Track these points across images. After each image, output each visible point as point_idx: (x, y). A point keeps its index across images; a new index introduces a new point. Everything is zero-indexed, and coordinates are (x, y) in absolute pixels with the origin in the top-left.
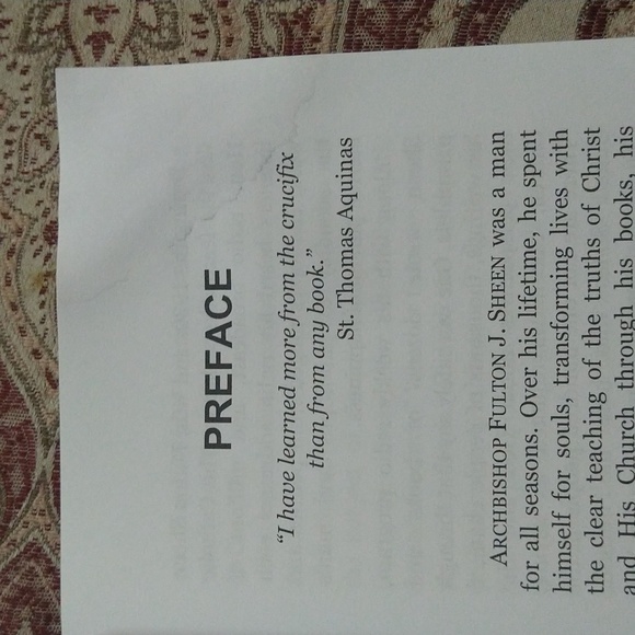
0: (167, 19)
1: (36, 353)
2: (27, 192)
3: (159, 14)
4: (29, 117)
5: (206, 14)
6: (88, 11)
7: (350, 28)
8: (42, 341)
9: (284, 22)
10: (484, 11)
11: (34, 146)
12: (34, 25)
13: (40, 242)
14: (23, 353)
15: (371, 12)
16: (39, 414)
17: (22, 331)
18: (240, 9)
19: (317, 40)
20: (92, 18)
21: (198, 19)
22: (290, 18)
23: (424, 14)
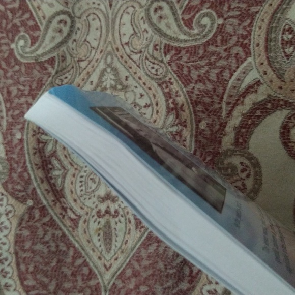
1: (100, 258)
2: (89, 199)
4: (87, 172)
7: (196, 136)
8: (101, 253)
9: (172, 135)
10: (244, 128)
11: (90, 182)
13: (96, 217)
14: (95, 258)
15: (203, 130)
16: (102, 280)
17: (93, 250)
19: (185, 141)
22: (174, 133)
23: (223, 130)
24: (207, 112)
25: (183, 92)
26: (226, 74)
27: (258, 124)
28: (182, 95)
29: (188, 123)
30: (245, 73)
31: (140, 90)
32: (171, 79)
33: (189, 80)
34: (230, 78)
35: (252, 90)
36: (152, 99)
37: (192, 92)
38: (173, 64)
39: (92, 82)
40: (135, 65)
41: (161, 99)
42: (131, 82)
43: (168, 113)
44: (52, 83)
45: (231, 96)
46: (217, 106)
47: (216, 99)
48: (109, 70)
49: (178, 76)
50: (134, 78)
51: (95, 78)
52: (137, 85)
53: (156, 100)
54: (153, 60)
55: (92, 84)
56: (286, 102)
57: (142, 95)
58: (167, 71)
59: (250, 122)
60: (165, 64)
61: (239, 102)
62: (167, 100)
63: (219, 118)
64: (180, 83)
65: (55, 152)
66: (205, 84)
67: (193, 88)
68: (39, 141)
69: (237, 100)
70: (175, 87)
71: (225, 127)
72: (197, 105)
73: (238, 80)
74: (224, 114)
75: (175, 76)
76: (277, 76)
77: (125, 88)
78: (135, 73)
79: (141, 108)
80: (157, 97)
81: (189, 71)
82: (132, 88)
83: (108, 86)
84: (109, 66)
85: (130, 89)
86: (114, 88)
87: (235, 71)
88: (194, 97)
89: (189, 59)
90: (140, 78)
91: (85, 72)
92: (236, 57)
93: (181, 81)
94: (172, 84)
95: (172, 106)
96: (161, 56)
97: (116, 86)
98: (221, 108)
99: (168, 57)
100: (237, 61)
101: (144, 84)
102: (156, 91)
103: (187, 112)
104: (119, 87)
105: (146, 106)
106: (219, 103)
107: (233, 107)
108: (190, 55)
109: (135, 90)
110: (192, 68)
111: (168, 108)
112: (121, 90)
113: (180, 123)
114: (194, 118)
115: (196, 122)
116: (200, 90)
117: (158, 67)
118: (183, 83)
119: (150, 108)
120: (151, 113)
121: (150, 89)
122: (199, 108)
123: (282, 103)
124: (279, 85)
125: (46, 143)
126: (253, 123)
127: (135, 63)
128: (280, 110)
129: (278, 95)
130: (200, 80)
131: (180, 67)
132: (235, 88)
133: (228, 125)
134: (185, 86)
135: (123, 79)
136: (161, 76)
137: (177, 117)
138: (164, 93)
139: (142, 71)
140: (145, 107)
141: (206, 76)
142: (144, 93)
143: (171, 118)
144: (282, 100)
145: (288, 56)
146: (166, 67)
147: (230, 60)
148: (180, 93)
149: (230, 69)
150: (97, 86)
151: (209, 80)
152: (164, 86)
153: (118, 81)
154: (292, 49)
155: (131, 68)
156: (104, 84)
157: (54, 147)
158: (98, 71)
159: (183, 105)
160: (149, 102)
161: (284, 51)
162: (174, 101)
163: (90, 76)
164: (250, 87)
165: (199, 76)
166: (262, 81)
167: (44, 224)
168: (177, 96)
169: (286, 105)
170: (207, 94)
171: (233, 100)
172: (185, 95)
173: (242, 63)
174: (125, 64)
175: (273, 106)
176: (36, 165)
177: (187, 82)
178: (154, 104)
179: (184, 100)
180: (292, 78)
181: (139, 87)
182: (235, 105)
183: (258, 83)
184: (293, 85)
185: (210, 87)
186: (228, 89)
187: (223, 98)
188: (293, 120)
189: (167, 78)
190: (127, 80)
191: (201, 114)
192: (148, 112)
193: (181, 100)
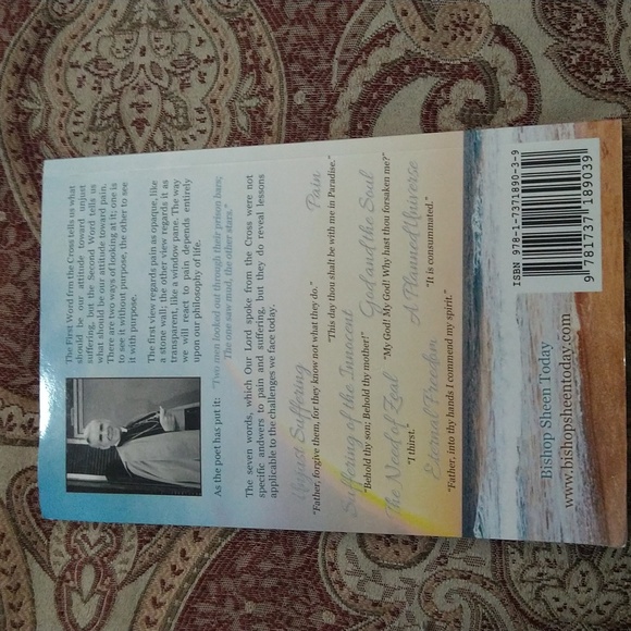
0: (181, 111)
3: (177, 108)
5: (204, 107)
6: (132, 106)
7: (289, 116)
9: (250, 112)
10: (366, 106)
12: (98, 114)
15: (301, 107)
18: (224, 105)
19: (270, 123)
20: (134, 109)
21: (199, 111)
22: (253, 109)
23: (332, 108)
24: (307, 76)
25: (270, 39)
26: (343, 11)
27: (388, 100)
28: (268, 43)
29: (276, 93)
30: (372, 11)
31: (198, 32)
32: (251, 15)
33: (282, 20)
34: (349, 19)
35: (381, 41)
36: (219, 47)
37: (286, 40)
39: (115, 11)
41: (233, 48)
42: (184, 15)
43: (244, 74)
44: (47, 9)
45: (348, 50)
46: (323, 66)
47: (323, 54)
49: (263, 11)
50: (189, 10)
51: (120, 4)
52: (194, 22)
53: (224, 50)
55: (115, 16)
56: (433, 63)
57: (201, 41)
59: (375, 95)
61: (359, 61)
62: (243, 52)
63: (327, 85)
64: (266, 21)
65: (45, 132)
66: (306, 28)
67: (288, 33)
68: (18, 111)
69: (357, 57)
70: (257, 29)
71: (335, 103)
72: (291, 61)
73: (361, 22)
74: (334, 81)
75: (259, 9)
76: (423, 20)
77: (173, 26)
79: (198, 62)
80: (226, 46)
81: (283, 3)
82: (186, 27)
83: (144, 22)
85: (182, 30)
86: (154, 25)
87: (357, 8)
88: (288, 49)
90: (200, 11)
93: (268, 19)
94: (252, 24)
95: (250, 62)
97: (157, 21)
98: (330, 70)
101: (207, 22)
102: (226, 35)
103: (275, 74)
104: (163, 24)
105: (208, 60)
106: (328, 61)
107: (351, 69)
109: (190, 30)
111: (244, 65)
112: (165, 29)
113: (262, 93)
114: (285, 83)
115: (289, 92)
116: (297, 37)
118: (270, 23)
119: (214, 65)
120: (215, 73)
121: (215, 30)
122: (295, 67)
123: (427, 65)
124: (424, 34)
125: (30, 114)
126: (380, 97)
128: (423, 77)
129: (423, 53)
130: (300, 19)
132: (354, 36)
133: (341, 100)
134: (274, 29)
135: (172, 10)
136: (235, 10)
137: (258, 82)
138: (239, 40)
140: (206, 61)
141: (309, 13)
142: (205, 37)
143: (249, 82)
144: (428, 60)
148: (265, 39)
149: (349, 3)
150: (124, 20)
151: (314, 21)
152: (240, 26)
153: (161, 12)
156: (137, 16)
157: (44, 124)
159: (269, 61)
160: (212, 54)
162: (255, 53)
164: (380, 36)
165: (298, 12)
166: (398, 27)
167: (22, 253)
168: (259, 45)
169: (433, 70)
170: (309, 44)
171: (350, 57)
172: (272, 45)
175: (413, 70)
176: (14, 151)
177: (277, 22)
178: (221, 57)
179: (271, 53)
180: (446, 23)
181: (196, 25)
182: (353, 66)
183: (392, 30)
184: (447, 36)
185: (314, 31)
186: (343, 36)
187: (334, 53)
188: (443, 94)
189: (246, 14)
190: (177, 12)
191: (297, 79)
192: (211, 69)
193: (266, 53)
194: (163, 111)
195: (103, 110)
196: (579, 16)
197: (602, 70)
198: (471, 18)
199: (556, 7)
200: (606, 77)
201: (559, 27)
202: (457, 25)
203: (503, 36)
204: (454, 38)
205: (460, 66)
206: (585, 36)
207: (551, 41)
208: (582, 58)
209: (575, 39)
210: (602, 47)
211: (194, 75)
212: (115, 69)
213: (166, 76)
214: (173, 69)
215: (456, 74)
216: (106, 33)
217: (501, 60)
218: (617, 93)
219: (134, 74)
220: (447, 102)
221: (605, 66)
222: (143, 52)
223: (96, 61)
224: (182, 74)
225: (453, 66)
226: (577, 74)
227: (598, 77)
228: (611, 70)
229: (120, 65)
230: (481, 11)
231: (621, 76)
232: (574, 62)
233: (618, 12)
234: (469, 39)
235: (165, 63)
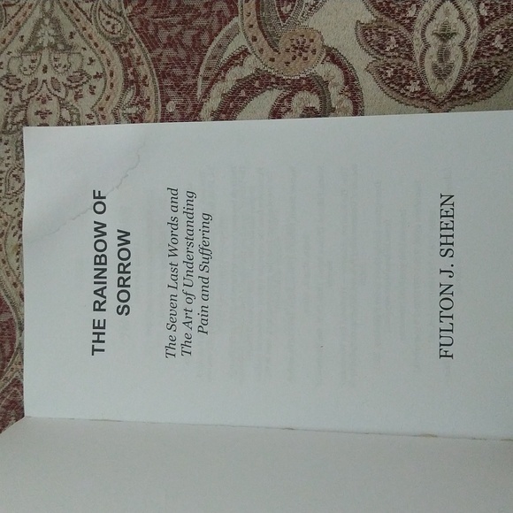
0: (75, 117)
1: (15, 284)
2: (10, 203)
3: (71, 114)
4: (10, 166)
5: (93, 114)
6: (37, 113)
8: (17, 278)
9: (130, 118)
10: (225, 113)
11: (12, 180)
12: (9, 120)
13: (16, 229)
14: (8, 285)
15: (172, 114)
16: (17, 315)
17: (8, 274)
18: (110, 112)
20: (39, 116)
21: (89, 116)
22: (133, 116)
23: (197, 115)
24: (177, 89)
25: (147, 59)
26: (205, 37)
27: (242, 109)
28: (145, 61)
29: (152, 103)
30: (229, 38)
31: (89, 54)
32: (131, 40)
33: (156, 44)
34: (210, 44)
35: (236, 61)
36: (106, 66)
37: (160, 60)
38: (135, 19)
39: (22, 37)
40: (85, 18)
41: (117, 67)
42: (77, 40)
43: (126, 87)
45: (210, 69)
46: (190, 81)
47: (190, 71)
48: (47, 21)
49: (141, 36)
50: (82, 36)
51: (26, 31)
52: (86, 46)
53: (110, 68)
54: (109, 13)
55: (22, 40)
56: (278, 78)
57: (92, 61)
58: (127, 28)
59: (231, 105)
60: (124, 18)
61: (219, 77)
62: (125, 70)
63: (193, 97)
64: (143, 45)
66: (176, 50)
67: (161, 55)
69: (218, 74)
70: (137, 51)
71: (200, 111)
72: (164, 77)
73: (220, 47)
74: (199, 93)
75: (137, 35)
76: (269, 44)
77: (69, 49)
78: (84, 29)
79: (89, 78)
80: (112, 65)
81: (157, 31)
82: (79, 50)
83: (45, 45)
84: (48, 15)
85: (76, 51)
86: (53, 47)
87: (216, 35)
88: (162, 68)
89: (156, 12)
90: (90, 37)
91: (13, 22)
92: (218, 15)
93: (145, 43)
94: (132, 47)
95: (131, 77)
96: (120, 7)
97: (56, 44)
98: (196, 84)
99: (130, 8)
100: (220, 21)
101: (96, 45)
102: (112, 56)
103: (151, 87)
104: (60, 47)
105: (97, 76)
106: (194, 77)
107: (212, 84)
108: (158, 8)
109: (83, 52)
110: (160, 26)
111: (126, 80)
112: (63, 51)
113: (141, 102)
114: (159, 95)
115: (162, 102)
116: (169, 58)
117: (116, 22)
118: (147, 46)
119: (102, 80)
120: (103, 86)
121: (103, 52)
122: (167, 82)
123: (273, 80)
124: (270, 56)
126: (236, 107)
127: (85, 14)
128: (270, 89)
129: (269, 70)
130: (171, 43)
131: (144, 23)
132: (214, 57)
133: (204, 108)
134: (150, 51)
135: (67, 35)
136: (119, 35)
137: (138, 94)
138: (122, 60)
139: (94, 27)
140: (95, 77)
141: (178, 39)
142: (95, 58)
143: (130, 95)
144: (274, 76)
145: (284, 17)
146: (126, 22)
147: (211, 19)
148: (143, 59)
149: (210, 31)
150: (29, 44)
151: (182, 45)
152: (123, 49)
153: (59, 37)
154: (289, 7)
155: (78, 20)
156: (40, 41)
158: (31, 22)
159: (146, 77)
160: (101, 71)
161: (280, 11)
162: (134, 70)
163: (19, 29)
164: (235, 57)
165: (169, 38)
166: (250, 50)
168: (138, 64)
169: (278, 84)
170: (178, 64)
171: (211, 74)
172: (149, 64)
173: (226, 24)
174: (70, 14)
175: (261, 84)
177: (152, 46)
178: (108, 74)
179: (148, 70)
180: (288, 47)
181: (88, 48)
182: (214, 81)
183: (245, 53)
184: (289, 57)
185: (182, 54)
186: (206, 58)
187: (199, 71)
188: (286, 103)
189: (127, 38)
190: (71, 37)
191: (169, 92)
192: (99, 84)
193: (144, 70)
194: (61, 117)
195: (13, 117)
196: (392, 39)
197: (411, 82)
198: (307, 42)
199: (374, 32)
200: (414, 87)
201: (376, 48)
202: (296, 48)
203: (333, 57)
204: (294, 58)
205: (299, 80)
206: (397, 54)
207: (371, 59)
208: (395, 72)
209: (389, 57)
210: (411, 63)
211: (86, 87)
212: (23, 84)
213: (63, 89)
214: (69, 83)
215: (296, 87)
216: (14, 54)
217: (332, 74)
218: (423, 100)
219: (38, 88)
220: (289, 110)
221: (413, 78)
222: (45, 70)
223: (7, 77)
224: (76, 87)
225: (294, 80)
226: (392, 85)
227: (408, 87)
228: (418, 82)
229: (27, 81)
230: (315, 37)
231: (426, 86)
232: (389, 76)
233: (423, 36)
234: (306, 59)
235: (62, 79)
